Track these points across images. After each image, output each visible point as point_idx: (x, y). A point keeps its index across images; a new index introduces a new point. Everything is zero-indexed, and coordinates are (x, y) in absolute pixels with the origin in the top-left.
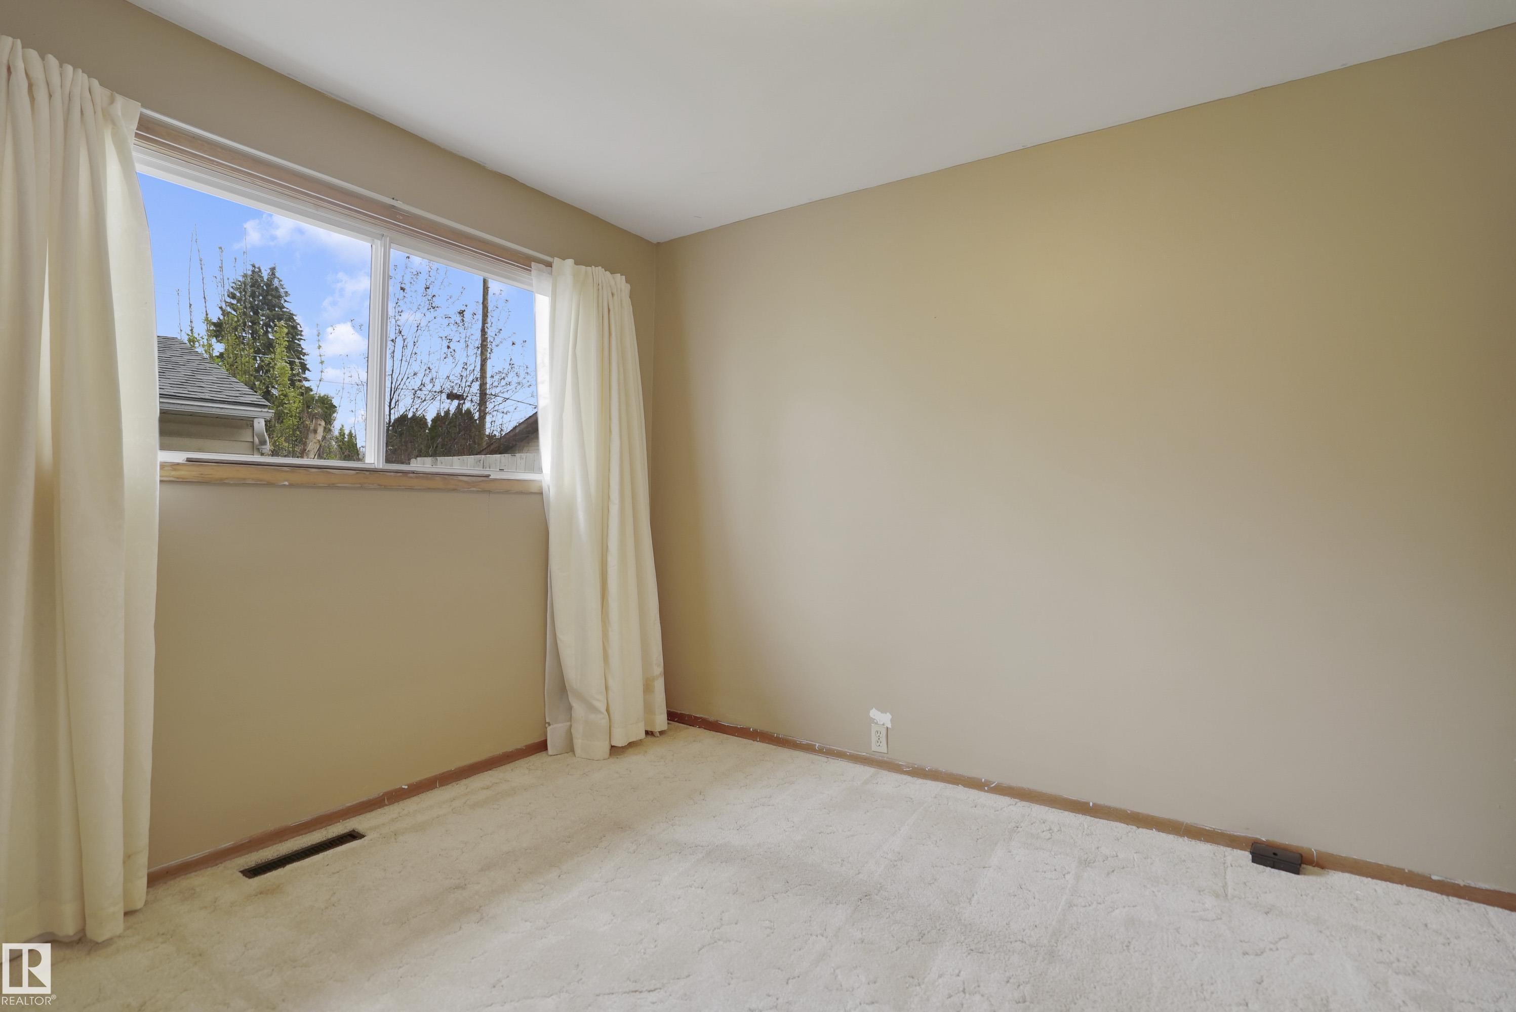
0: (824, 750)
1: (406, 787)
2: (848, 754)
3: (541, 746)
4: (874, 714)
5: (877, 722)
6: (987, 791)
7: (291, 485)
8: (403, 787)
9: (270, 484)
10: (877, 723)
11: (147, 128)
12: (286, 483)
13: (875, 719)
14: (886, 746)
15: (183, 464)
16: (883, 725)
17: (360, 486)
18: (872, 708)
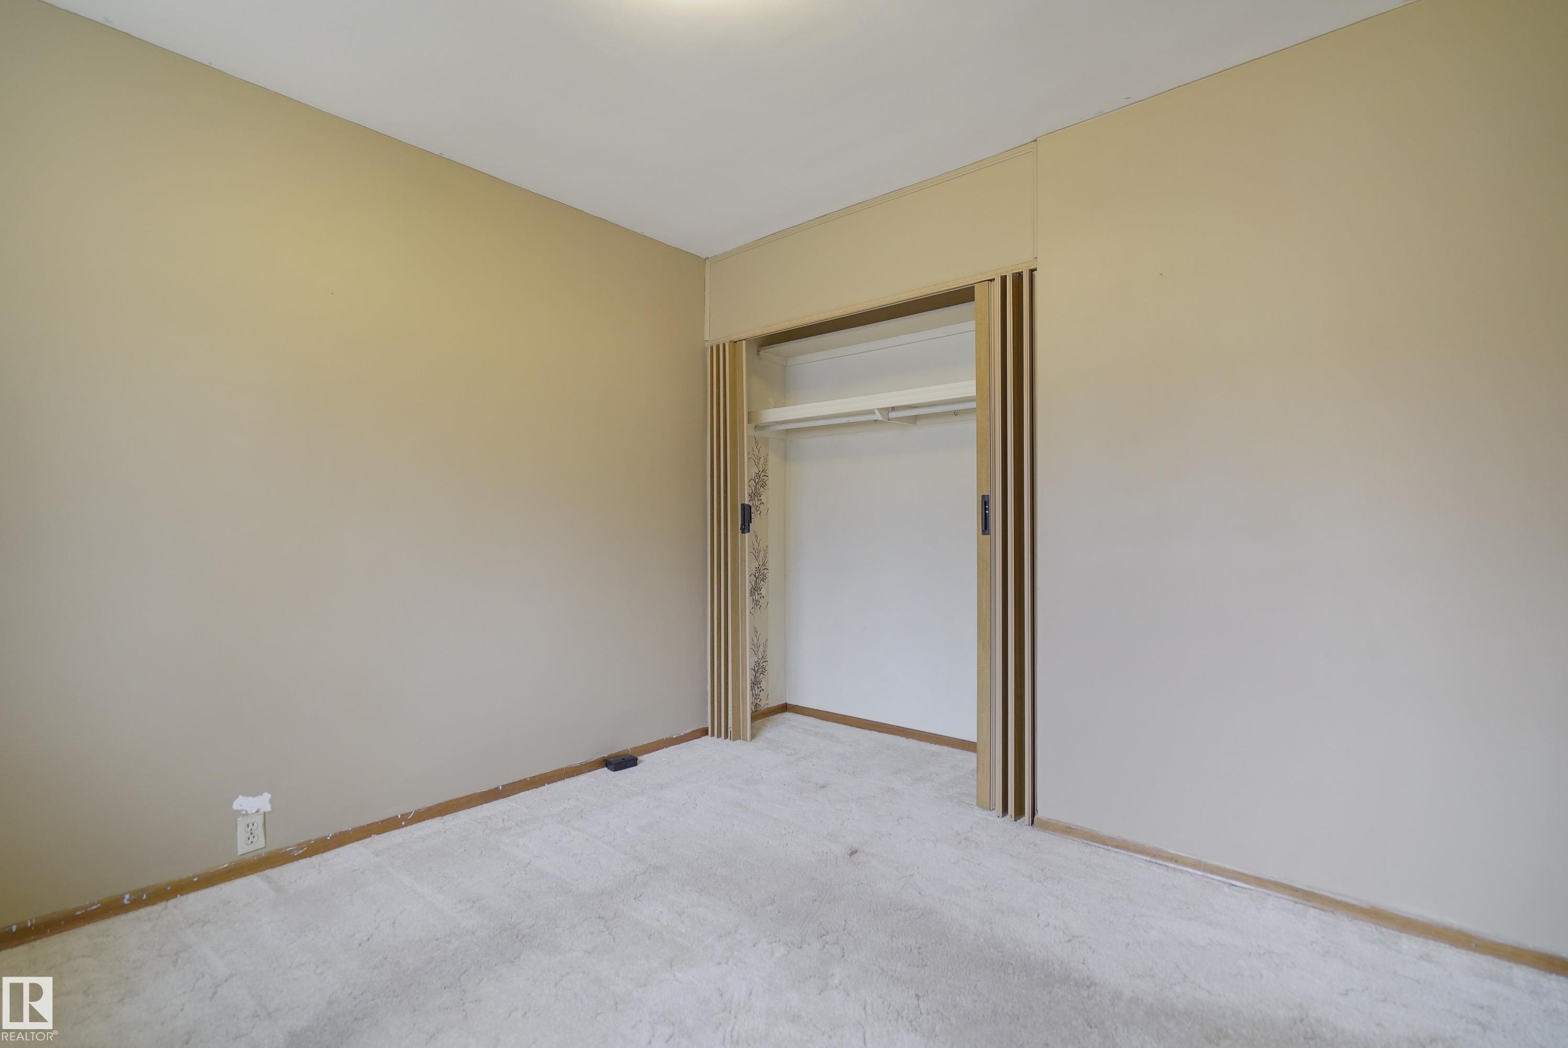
0: (145, 897)
2: (196, 879)
4: (242, 803)
5: (247, 812)
6: (405, 826)
10: (247, 814)
13: (242, 810)
14: (264, 838)
16: (258, 811)
18: (237, 797)
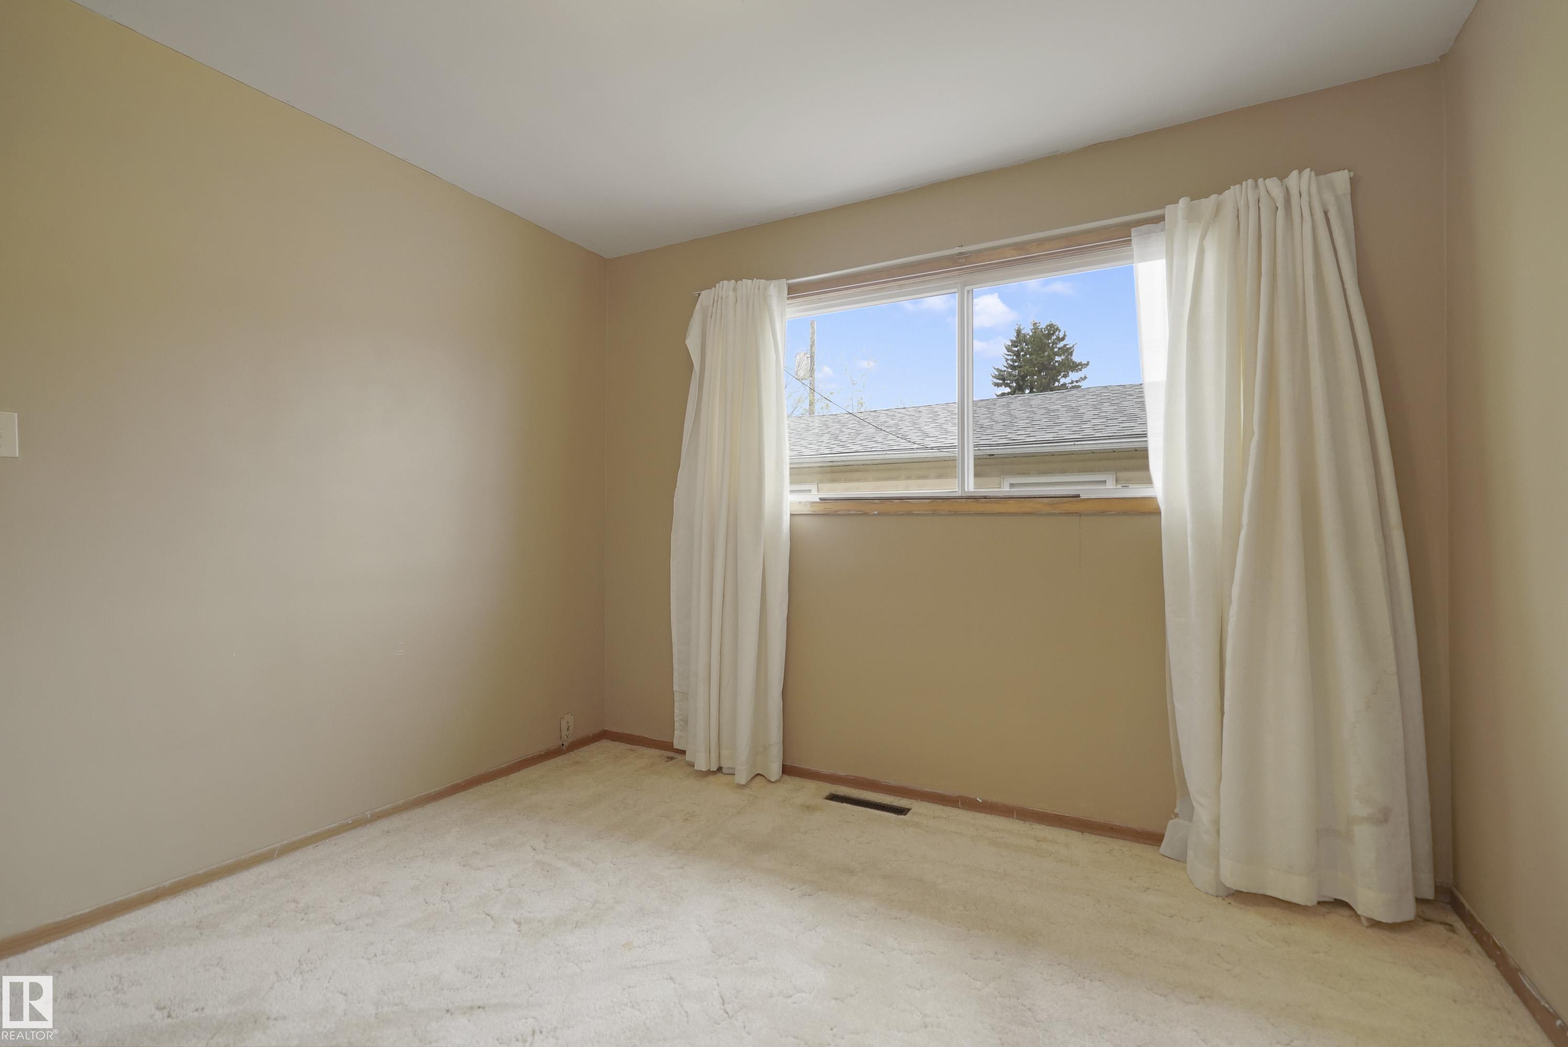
1: (981, 801)
3: (1154, 839)
7: (879, 514)
8: (978, 799)
9: (865, 514)
11: (794, 291)
12: (876, 512)
15: (817, 502)
17: (932, 512)
